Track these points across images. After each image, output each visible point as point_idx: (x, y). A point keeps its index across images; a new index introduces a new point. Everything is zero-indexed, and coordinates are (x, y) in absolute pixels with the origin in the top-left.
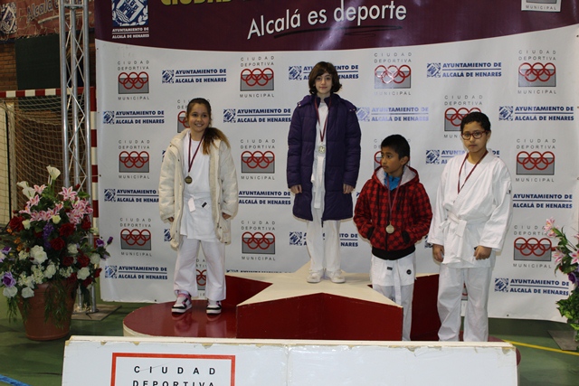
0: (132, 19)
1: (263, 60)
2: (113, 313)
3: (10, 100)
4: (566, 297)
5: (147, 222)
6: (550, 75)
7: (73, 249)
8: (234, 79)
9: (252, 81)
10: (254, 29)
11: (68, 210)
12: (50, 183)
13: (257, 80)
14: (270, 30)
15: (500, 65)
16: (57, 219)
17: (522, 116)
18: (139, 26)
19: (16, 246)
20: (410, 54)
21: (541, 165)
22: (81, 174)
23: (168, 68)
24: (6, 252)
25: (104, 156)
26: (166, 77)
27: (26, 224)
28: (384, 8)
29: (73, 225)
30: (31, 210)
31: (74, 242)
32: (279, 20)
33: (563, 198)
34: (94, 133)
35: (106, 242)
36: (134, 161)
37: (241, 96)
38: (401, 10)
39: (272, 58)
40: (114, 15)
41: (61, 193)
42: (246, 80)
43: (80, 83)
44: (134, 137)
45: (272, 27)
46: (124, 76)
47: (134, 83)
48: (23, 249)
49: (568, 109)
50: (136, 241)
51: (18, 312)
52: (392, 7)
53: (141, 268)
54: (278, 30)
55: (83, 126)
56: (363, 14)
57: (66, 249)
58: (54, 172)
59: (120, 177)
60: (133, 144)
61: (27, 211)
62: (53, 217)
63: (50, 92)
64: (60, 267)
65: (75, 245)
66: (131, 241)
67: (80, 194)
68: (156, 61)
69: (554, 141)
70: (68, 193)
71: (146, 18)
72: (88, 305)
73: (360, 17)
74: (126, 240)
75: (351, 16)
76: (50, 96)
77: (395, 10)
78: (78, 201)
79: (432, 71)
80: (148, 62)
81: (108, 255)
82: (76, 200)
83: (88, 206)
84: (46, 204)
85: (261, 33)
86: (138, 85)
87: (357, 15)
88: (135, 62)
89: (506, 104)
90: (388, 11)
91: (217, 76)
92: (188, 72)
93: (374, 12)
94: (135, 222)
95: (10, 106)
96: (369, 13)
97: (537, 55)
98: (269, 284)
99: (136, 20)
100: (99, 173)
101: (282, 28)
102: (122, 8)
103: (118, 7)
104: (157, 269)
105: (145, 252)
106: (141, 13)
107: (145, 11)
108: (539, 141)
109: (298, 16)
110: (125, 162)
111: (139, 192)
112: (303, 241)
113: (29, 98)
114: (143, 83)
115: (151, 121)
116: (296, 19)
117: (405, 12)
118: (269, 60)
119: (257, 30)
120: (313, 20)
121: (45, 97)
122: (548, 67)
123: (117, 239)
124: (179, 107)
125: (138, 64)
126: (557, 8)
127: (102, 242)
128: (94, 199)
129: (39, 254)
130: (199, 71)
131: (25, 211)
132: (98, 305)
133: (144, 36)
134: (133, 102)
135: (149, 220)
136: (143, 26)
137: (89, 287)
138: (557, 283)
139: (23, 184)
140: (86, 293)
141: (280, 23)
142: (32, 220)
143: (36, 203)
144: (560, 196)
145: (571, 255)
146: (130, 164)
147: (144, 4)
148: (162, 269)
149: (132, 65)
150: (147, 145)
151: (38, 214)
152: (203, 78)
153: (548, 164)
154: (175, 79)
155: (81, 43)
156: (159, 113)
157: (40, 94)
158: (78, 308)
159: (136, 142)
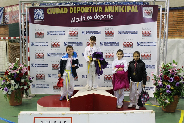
0: (39, 18)
1: (75, 29)
2: (34, 97)
3: (7, 40)
4: (154, 92)
5: (43, 72)
6: (150, 34)
7: (23, 81)
8: (67, 34)
9: (72, 35)
10: (72, 21)
11: (21, 70)
12: (16, 62)
13: (73, 34)
14: (77, 21)
15: (137, 31)
16: (18, 72)
17: (143, 44)
18: (41, 19)
19: (7, 80)
20: (114, 28)
21: (148, 57)
22: (25, 59)
23: (49, 31)
24: (4, 82)
25: (32, 54)
26: (48, 33)
27: (9, 74)
28: (107, 16)
29: (23, 74)
30: (11, 70)
31: (23, 79)
32: (79, 18)
33: (153, 66)
34: (29, 48)
35: (32, 78)
36: (40, 56)
37: (69, 38)
38: (112, 16)
39: (77, 28)
40: (34, 16)
41: (19, 65)
42: (70, 34)
43: (25, 35)
44: (40, 49)
45: (77, 20)
46: (37, 33)
47: (40, 35)
48: (8, 81)
49: (154, 43)
50: (40, 77)
51: (7, 98)
52: (109, 15)
53: (42, 85)
54: (79, 21)
55: (26, 46)
56: (102, 17)
57: (21, 81)
58: (17, 59)
59: (36, 60)
60: (39, 51)
61: (10, 70)
62: (17, 72)
63: (17, 37)
64: (19, 86)
65: (23, 80)
66: (39, 77)
67: (25, 65)
68: (46, 29)
69: (151, 51)
70: (21, 65)
71: (43, 17)
72: (27, 96)
73: (101, 18)
74: (38, 77)
75: (99, 18)
76: (17, 39)
77: (110, 16)
78: (24, 67)
79: (120, 33)
80: (43, 29)
81: (33, 82)
82: (23, 67)
83: (27, 68)
84: (15, 68)
85: (74, 21)
86: (41, 35)
87: (100, 17)
88: (40, 29)
89: (139, 41)
90: (108, 16)
91: (62, 33)
92: (54, 32)
93: (105, 17)
94: (40, 72)
95: (7, 41)
96: (103, 17)
97: (147, 29)
98: (78, 91)
99: (40, 18)
100: (30, 59)
101: (80, 20)
102: (37, 15)
103: (36, 14)
104: (46, 85)
105: (43, 80)
106: (42, 16)
107: (43, 15)
108: (147, 51)
109: (85, 17)
110: (37, 56)
111: (41, 64)
112: (86, 77)
113: (12, 39)
114: (42, 35)
115: (44, 45)
116: (84, 18)
117: (113, 17)
118: (77, 29)
119: (73, 21)
120: (88, 18)
121: (16, 39)
122: (149, 32)
123: (35, 77)
124: (52, 41)
125: (41, 30)
126: (151, 17)
127: (31, 78)
128: (29, 66)
129: (13, 82)
130: (57, 32)
131: (9, 70)
132: (30, 95)
133: (42, 22)
134: (39, 40)
135: (44, 72)
136: (42, 20)
137: (27, 91)
138: (151, 87)
139: (9, 62)
140: (26, 92)
141: (79, 19)
142: (11, 73)
143: (12, 68)
144: (152, 65)
145: (157, 81)
146: (38, 57)
147: (43, 13)
148: (47, 85)
149: (39, 30)
150: (43, 52)
151: (13, 71)
152: (58, 34)
153: (149, 57)
154: (51, 34)
155: (25, 24)
156: (46, 43)
157: (15, 38)
158: (24, 96)
159: (40, 51)
